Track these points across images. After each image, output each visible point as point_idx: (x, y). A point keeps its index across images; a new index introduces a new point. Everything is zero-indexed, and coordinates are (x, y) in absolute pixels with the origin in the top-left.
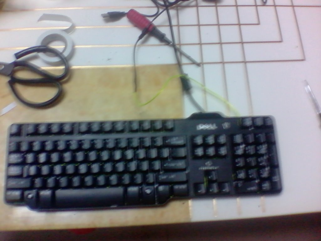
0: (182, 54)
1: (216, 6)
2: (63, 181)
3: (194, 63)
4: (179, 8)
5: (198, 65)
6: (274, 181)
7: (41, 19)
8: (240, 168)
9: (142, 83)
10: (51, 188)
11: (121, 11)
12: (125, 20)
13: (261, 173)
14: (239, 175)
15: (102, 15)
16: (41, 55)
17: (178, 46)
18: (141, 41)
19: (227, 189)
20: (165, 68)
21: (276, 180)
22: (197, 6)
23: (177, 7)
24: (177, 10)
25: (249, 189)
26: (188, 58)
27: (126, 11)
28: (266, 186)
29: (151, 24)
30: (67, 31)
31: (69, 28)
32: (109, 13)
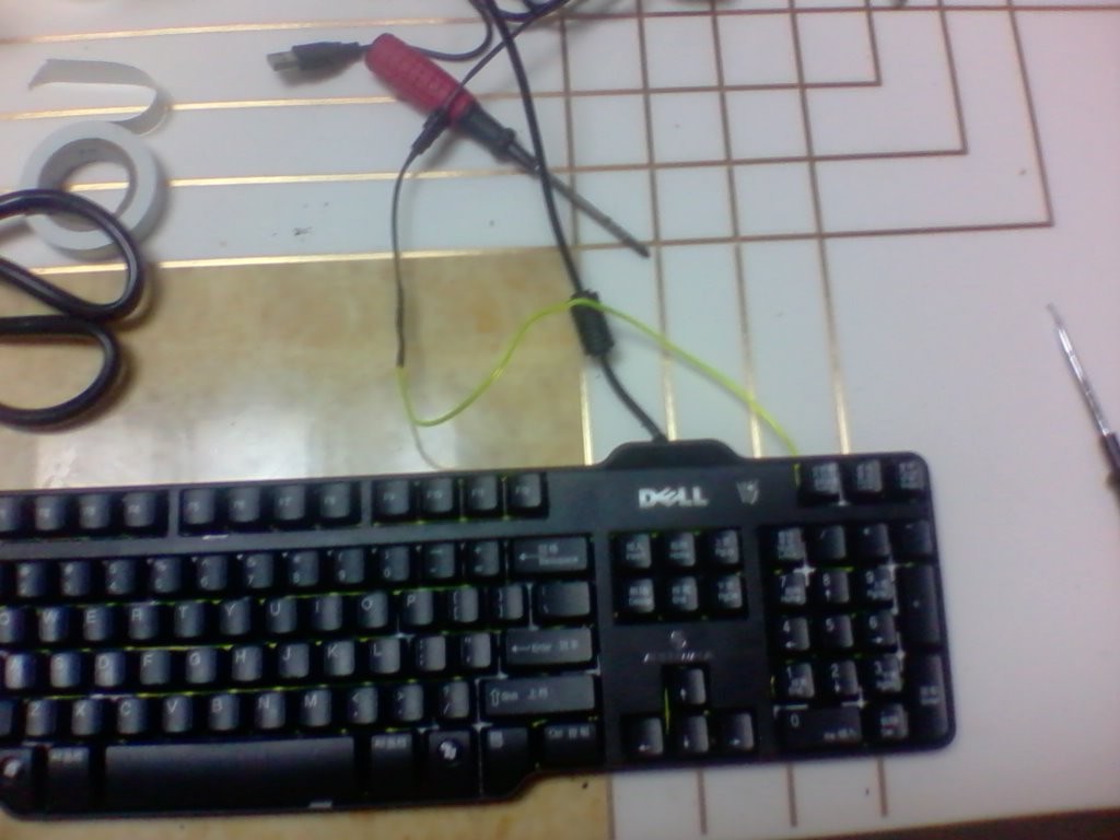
0: (578, 205)
1: (713, 13)
2: (130, 712)
3: (628, 242)
4: (568, 22)
5: (642, 250)
6: (925, 702)
7: (42, 78)
8: (799, 657)
9: (430, 322)
10: (85, 741)
11: (346, 38)
12: (359, 72)
13: (879, 670)
14: (795, 682)
15: (271, 57)
16: (39, 221)
17: (564, 179)
18: (419, 159)
19: (746, 737)
20: (515, 266)
21: (934, 701)
22: (639, 13)
23: (562, 18)
24: (563, 30)
25: (830, 736)
26: (605, 222)
27: (366, 39)
28: (896, 721)
29: (459, 91)
30: (135, 125)
31: (148, 111)
32: (297, 50)
